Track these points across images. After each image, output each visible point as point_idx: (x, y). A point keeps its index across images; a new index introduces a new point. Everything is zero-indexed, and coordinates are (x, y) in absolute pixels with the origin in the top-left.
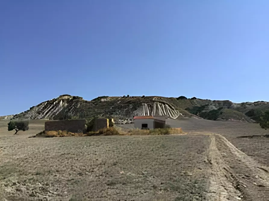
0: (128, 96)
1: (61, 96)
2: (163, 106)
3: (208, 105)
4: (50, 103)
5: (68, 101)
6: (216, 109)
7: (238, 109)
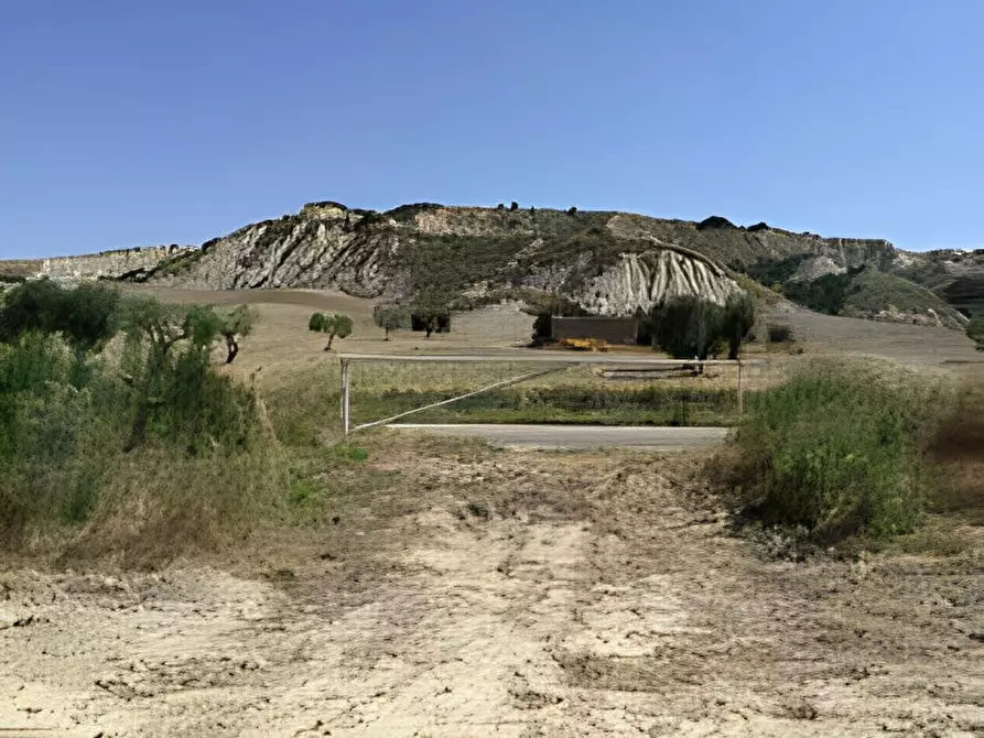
0: (515, 206)
2: (688, 262)
3: (811, 255)
5: (345, 227)
6: (838, 271)
7: (914, 275)
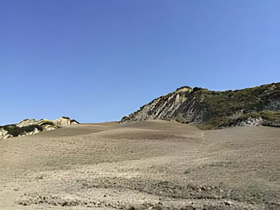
1: (178, 89)
4: (163, 99)
5: (187, 94)
